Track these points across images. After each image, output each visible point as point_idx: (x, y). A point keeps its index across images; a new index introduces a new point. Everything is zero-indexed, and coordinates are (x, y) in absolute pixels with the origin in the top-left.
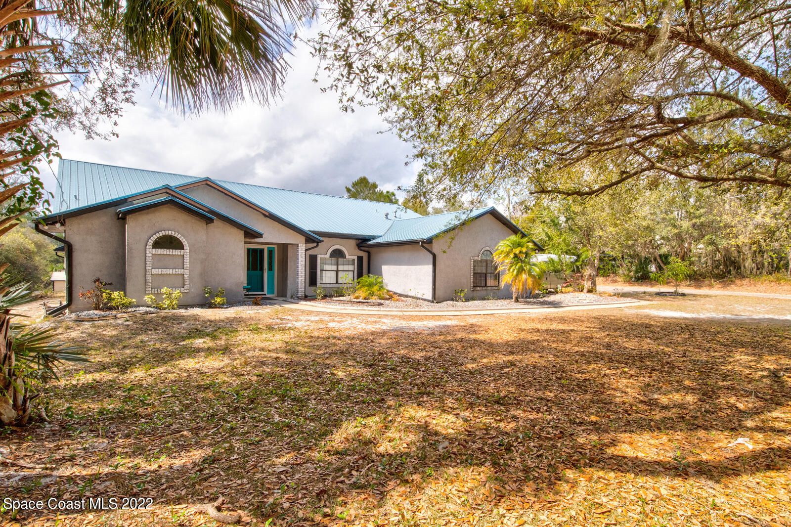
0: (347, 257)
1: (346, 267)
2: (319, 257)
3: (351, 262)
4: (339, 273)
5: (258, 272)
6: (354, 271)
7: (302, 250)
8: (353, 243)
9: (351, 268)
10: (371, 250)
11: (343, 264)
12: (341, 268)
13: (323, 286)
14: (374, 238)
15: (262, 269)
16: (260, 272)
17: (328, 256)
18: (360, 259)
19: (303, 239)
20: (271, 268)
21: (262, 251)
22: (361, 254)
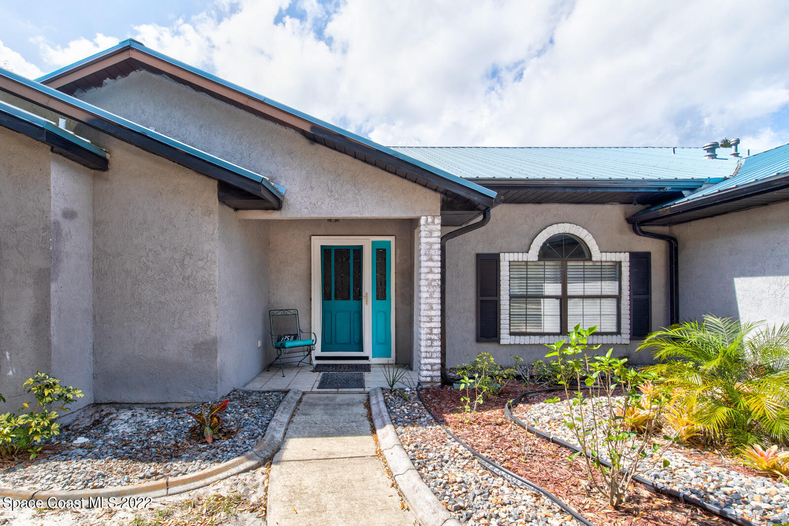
0: (596, 255)
1: (593, 288)
2: (505, 259)
3: (607, 273)
4: (570, 302)
5: (352, 303)
6: (618, 298)
7: (430, 234)
8: (615, 213)
9: (610, 287)
10: (678, 230)
11: (584, 279)
12: (574, 288)
13: (518, 340)
14: (694, 186)
15: (359, 296)
16: (357, 302)
17: (533, 255)
18: (640, 262)
19: (434, 201)
20: (381, 293)
21: (358, 251)
22: (644, 244)
